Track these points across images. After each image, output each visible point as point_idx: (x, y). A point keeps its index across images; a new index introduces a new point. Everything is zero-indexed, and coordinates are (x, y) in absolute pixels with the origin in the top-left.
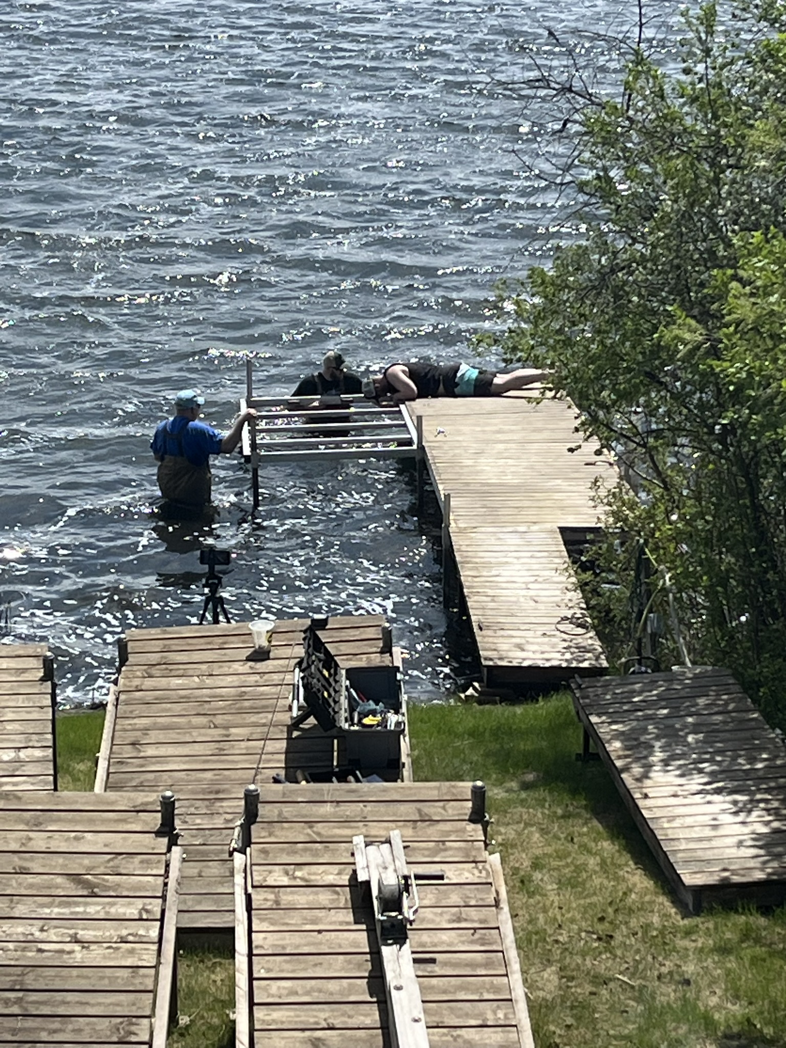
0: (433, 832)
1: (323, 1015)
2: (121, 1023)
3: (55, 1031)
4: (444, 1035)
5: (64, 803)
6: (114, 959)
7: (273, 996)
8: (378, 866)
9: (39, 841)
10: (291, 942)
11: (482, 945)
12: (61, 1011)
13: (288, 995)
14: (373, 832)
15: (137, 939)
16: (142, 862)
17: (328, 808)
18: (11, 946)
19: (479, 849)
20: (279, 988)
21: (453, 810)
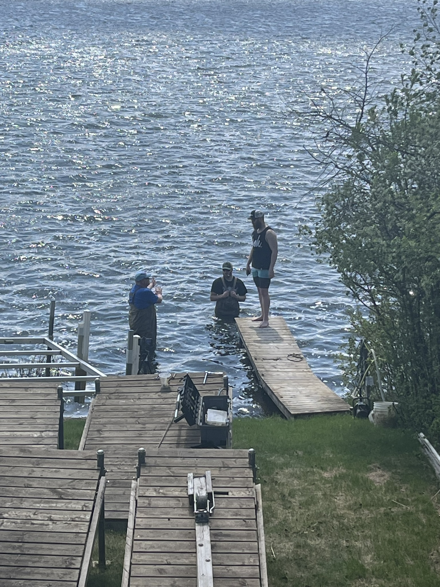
0: (229, 473)
1: (165, 558)
2: (68, 559)
3: (35, 562)
4: (223, 569)
5: (52, 455)
6: (69, 528)
7: (142, 548)
8: (198, 487)
9: (38, 473)
10: (154, 523)
11: (246, 527)
12: (39, 552)
13: (150, 548)
14: (199, 472)
15: (80, 520)
16: (86, 483)
17: (179, 460)
18: (19, 521)
19: (250, 481)
20: (146, 545)
21: (240, 462)
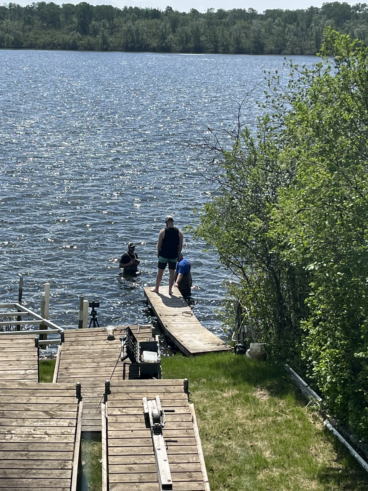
0: (170, 396)
1: (133, 459)
2: (62, 462)
3: (39, 465)
4: (175, 466)
5: (42, 387)
6: (60, 440)
7: (115, 453)
8: (151, 408)
9: (34, 400)
10: (121, 434)
11: (188, 435)
12: (41, 458)
13: (120, 452)
14: (150, 396)
15: (67, 433)
16: (69, 407)
17: (134, 388)
18: (24, 436)
19: (186, 402)
20: (117, 450)
21: (177, 388)
